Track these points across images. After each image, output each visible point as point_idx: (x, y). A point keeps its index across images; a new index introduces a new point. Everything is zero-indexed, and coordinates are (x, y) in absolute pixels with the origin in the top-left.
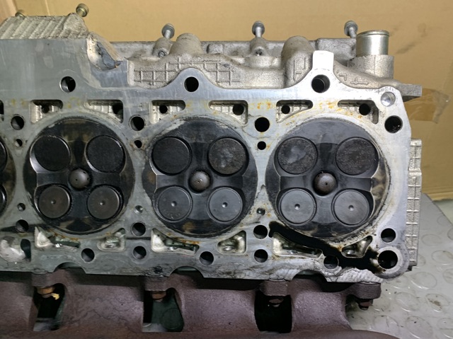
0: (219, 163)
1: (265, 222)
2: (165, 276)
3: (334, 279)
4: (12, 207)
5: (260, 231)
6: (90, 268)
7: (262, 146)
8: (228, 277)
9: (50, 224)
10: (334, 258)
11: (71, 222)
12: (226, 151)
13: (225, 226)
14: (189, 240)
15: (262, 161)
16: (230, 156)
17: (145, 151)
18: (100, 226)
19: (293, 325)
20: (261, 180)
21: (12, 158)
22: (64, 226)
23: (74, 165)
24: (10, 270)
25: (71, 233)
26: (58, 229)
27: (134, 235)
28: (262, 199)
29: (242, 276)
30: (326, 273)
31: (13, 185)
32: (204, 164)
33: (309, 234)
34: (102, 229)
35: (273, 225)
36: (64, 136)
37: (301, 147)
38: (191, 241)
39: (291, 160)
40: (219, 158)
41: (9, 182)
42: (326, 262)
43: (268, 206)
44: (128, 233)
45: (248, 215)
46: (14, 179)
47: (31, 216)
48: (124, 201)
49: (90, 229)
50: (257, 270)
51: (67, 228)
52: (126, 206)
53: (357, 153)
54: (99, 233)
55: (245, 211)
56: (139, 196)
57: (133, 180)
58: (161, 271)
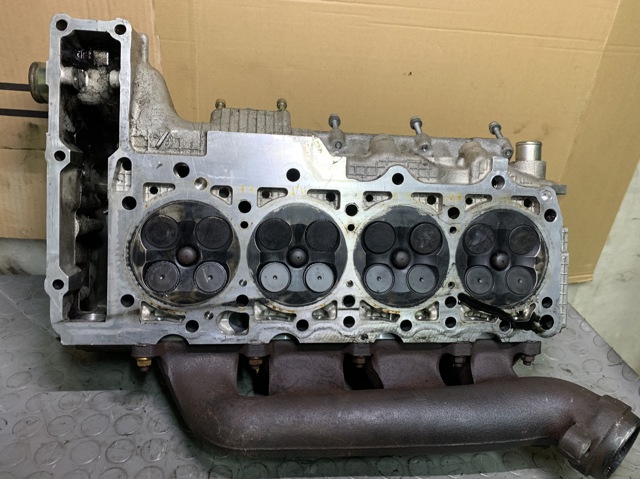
0: (419, 244)
1: (455, 293)
2: (370, 342)
3: (507, 340)
4: (234, 283)
5: (450, 302)
6: (304, 337)
7: (453, 230)
8: (424, 341)
9: (269, 298)
10: (507, 322)
11: (287, 297)
12: (426, 234)
13: (422, 298)
14: (393, 310)
15: (453, 242)
16: (429, 238)
17: (357, 233)
18: (316, 299)
20: (452, 260)
21: (237, 238)
22: (282, 299)
23: (293, 245)
24: (227, 343)
25: (288, 306)
26: (277, 302)
27: (345, 307)
28: (452, 275)
29: (435, 341)
30: (501, 336)
31: (237, 263)
32: (405, 245)
33: (488, 303)
34: (317, 302)
35: (461, 296)
36: (288, 219)
37: (483, 232)
39: (475, 243)
40: (419, 240)
41: (232, 260)
42: (501, 325)
43: (458, 281)
44: (340, 305)
45: (441, 289)
46: (238, 257)
47: (252, 292)
48: (337, 277)
49: (306, 302)
50: (449, 334)
51: (284, 301)
52: (339, 281)
53: (524, 237)
54: (313, 305)
55: (438, 284)
56: (350, 272)
57: (346, 258)
58: (367, 337)
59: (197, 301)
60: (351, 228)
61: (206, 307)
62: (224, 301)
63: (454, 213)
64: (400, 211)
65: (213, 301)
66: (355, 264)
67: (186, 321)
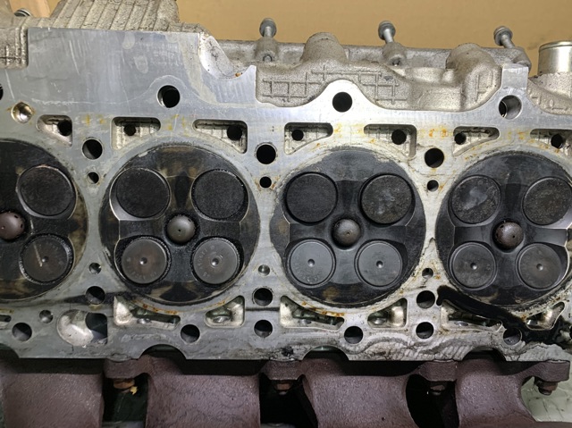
0: (376, 208)
1: (433, 286)
2: (296, 360)
3: (515, 358)
4: (81, 269)
5: (425, 298)
6: (192, 351)
7: (432, 186)
8: (381, 358)
9: (137, 292)
10: (515, 329)
11: (166, 289)
12: (386, 192)
13: (379, 293)
14: (332, 311)
15: (432, 205)
16: (392, 198)
17: (275, 192)
18: (210, 293)
19: (460, 418)
20: (430, 233)
21: (82, 199)
22: (156, 294)
23: (174, 210)
24: (75, 357)
25: (167, 304)
26: (148, 298)
27: (256, 306)
28: (430, 256)
29: (400, 358)
30: (505, 351)
31: (83, 237)
32: (354, 210)
33: (486, 300)
34: (213, 298)
35: (442, 290)
36: (162, 168)
37: (483, 189)
38: (333, 313)
39: (469, 206)
40: (376, 203)
41: (77, 233)
42: (506, 335)
43: (438, 266)
44: (249, 303)
45: (411, 278)
46: (85, 228)
47: (108, 279)
48: (244, 259)
49: (195, 298)
50: (420, 349)
51: (161, 297)
52: (247, 265)
53: (550, 197)
54: (207, 303)
55: (407, 271)
56: (265, 252)
57: (258, 231)
58: (292, 352)
59: (27, 295)
60: (265, 182)
61: (41, 303)
62: (67, 296)
63: (434, 158)
64: (347, 156)
65: (49, 295)
66: (272, 240)
67: (13, 323)
